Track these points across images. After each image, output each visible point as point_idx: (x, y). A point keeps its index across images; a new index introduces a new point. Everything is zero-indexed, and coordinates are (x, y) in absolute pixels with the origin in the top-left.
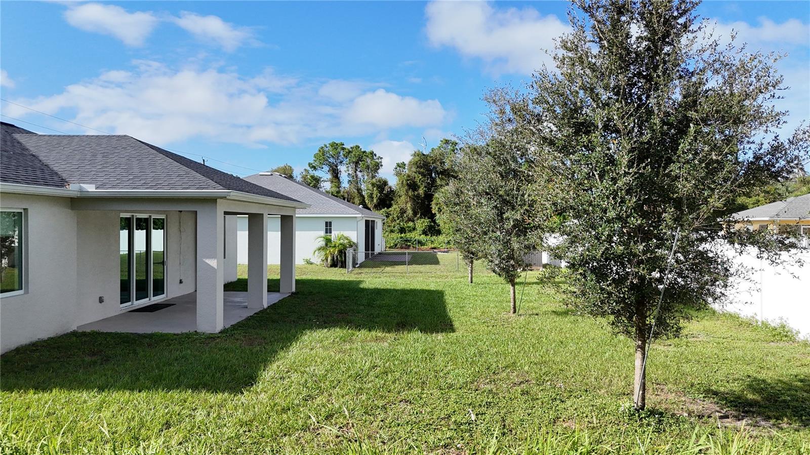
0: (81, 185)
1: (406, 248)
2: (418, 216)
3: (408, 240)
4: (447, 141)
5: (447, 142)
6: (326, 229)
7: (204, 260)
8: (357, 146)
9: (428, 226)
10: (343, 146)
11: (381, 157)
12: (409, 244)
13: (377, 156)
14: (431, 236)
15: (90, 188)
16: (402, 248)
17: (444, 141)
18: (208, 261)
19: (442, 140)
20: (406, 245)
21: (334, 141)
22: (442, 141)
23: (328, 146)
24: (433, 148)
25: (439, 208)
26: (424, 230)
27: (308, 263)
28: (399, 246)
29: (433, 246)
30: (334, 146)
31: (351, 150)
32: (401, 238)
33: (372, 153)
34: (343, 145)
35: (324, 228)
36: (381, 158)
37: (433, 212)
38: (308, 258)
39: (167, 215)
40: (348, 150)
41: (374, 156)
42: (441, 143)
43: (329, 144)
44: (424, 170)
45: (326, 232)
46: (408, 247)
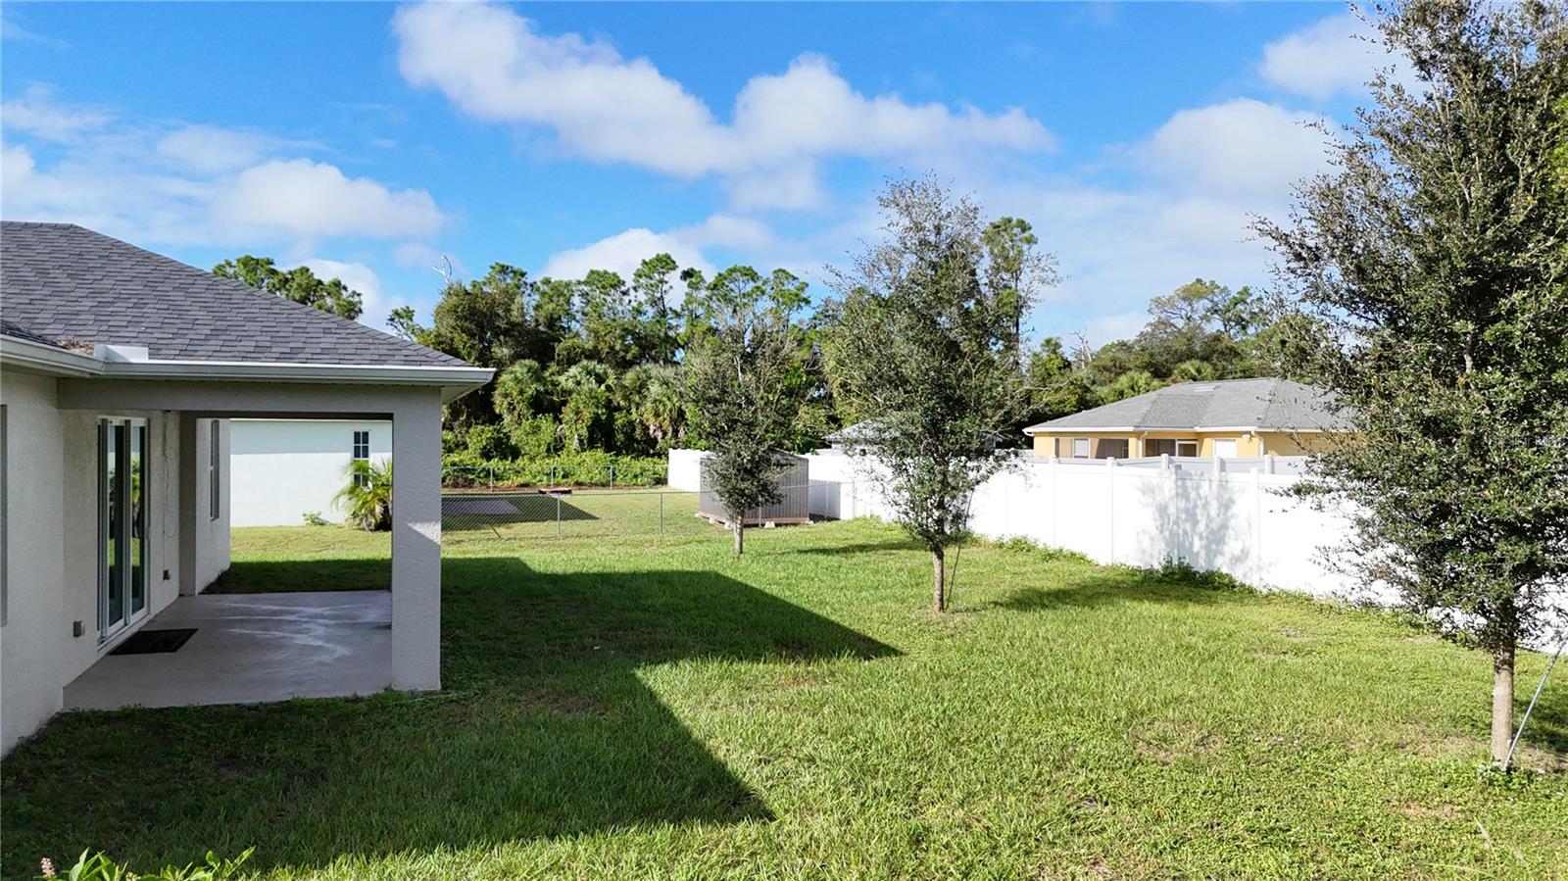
0: (110, 347)
1: (464, 486)
2: (462, 419)
3: (469, 469)
4: (503, 267)
5: (504, 270)
6: (357, 449)
7: (410, 525)
8: (303, 268)
9: (493, 439)
10: (272, 267)
11: (358, 292)
12: (470, 477)
13: (350, 290)
14: (512, 461)
15: (136, 356)
16: (456, 485)
17: (498, 268)
18: (419, 528)
19: (494, 265)
20: (466, 479)
21: (249, 254)
22: (493, 268)
23: (234, 263)
24: (474, 282)
25: (510, 404)
26: (485, 447)
27: (313, 522)
28: (450, 483)
29: (521, 480)
30: (251, 264)
31: (289, 276)
32: (454, 464)
33: (337, 284)
34: (272, 263)
35: (353, 445)
36: (359, 295)
37: (497, 411)
38: (315, 513)
39: (149, 420)
40: (283, 274)
41: (343, 292)
42: (490, 270)
43: (238, 260)
44: (470, 323)
45: (357, 455)
46: (470, 484)
